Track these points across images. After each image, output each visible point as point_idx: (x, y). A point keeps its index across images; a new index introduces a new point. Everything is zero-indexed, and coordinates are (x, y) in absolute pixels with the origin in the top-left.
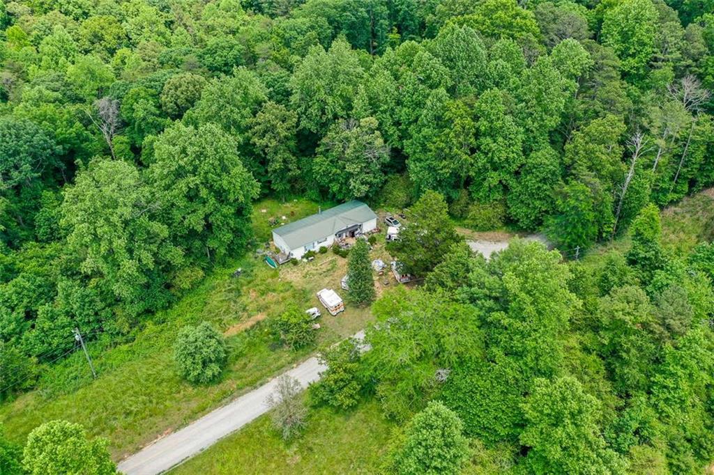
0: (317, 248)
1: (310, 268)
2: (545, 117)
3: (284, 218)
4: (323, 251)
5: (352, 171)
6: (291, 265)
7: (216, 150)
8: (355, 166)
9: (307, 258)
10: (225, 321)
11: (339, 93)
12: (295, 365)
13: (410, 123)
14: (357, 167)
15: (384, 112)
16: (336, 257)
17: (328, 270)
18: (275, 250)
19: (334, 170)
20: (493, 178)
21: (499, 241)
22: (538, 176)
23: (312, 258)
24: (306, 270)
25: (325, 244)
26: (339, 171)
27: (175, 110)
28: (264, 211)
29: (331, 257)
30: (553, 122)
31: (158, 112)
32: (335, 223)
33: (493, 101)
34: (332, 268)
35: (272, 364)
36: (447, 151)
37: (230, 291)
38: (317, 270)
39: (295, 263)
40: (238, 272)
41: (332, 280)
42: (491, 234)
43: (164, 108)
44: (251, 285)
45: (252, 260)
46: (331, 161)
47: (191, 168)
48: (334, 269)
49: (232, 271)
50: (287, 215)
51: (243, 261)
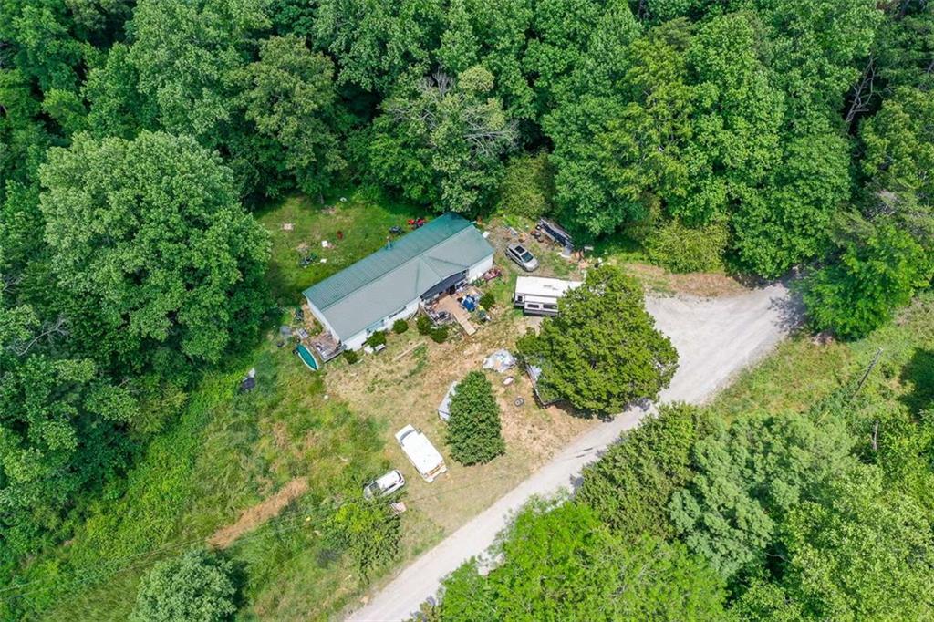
0: (389, 324)
1: (378, 368)
2: (828, 67)
3: (325, 244)
4: (401, 327)
5: (445, 169)
6: (344, 360)
7: (169, 192)
8: (451, 160)
9: (373, 346)
10: (231, 503)
11: (412, 12)
12: (365, 600)
13: (557, 76)
14: (455, 161)
15: (506, 51)
16: (425, 340)
17: (413, 373)
18: (313, 326)
19: (411, 163)
20: (717, 192)
21: (715, 294)
22: (805, 194)
23: (382, 346)
24: (372, 374)
25: (403, 316)
26: (420, 166)
27: (99, 21)
28: (288, 227)
29: (415, 340)
30: (843, 79)
31: (65, 30)
32: (418, 271)
33: (731, 44)
34: (420, 367)
35: (324, 598)
36: (635, 150)
37: (237, 428)
38: (392, 372)
39: (352, 358)
40: (251, 380)
41: (421, 396)
42: (697, 278)
43: (76, 19)
44: (275, 413)
45: (274, 349)
46: (405, 145)
47: (119, 233)
48: (423, 371)
49: (238, 377)
50: (331, 239)
51: (256, 354)
